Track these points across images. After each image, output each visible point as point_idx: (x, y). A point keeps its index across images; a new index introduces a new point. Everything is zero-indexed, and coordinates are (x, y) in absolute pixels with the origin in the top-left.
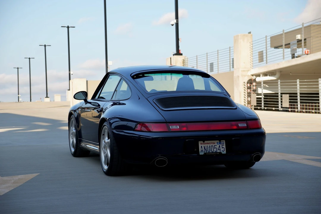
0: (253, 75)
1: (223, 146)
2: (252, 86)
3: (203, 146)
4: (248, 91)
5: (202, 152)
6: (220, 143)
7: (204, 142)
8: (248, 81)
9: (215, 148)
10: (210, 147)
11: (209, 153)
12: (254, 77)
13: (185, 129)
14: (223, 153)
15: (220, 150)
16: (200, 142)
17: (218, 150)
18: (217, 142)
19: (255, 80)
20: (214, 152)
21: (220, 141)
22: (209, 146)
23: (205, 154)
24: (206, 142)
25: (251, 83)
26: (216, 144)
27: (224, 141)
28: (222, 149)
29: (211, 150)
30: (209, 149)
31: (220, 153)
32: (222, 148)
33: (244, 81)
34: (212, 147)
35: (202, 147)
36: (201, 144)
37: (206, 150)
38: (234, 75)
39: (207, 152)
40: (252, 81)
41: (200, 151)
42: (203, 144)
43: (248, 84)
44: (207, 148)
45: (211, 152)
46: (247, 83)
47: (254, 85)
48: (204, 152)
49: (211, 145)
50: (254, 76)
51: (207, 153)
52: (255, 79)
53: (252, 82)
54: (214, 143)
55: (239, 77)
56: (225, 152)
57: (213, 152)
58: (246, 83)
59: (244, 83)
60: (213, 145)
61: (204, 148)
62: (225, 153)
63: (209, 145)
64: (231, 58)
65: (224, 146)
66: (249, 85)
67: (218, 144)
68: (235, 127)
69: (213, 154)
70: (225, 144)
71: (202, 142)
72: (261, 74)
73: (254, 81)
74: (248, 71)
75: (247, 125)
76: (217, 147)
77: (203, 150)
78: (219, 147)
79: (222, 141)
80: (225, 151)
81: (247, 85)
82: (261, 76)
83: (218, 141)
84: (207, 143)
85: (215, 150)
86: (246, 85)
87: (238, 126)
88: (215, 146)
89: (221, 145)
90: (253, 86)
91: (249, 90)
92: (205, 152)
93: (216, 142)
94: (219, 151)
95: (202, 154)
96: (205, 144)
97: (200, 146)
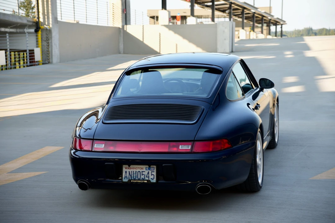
1: (153, 173)
3: (128, 170)
5: (126, 178)
6: (149, 169)
7: (129, 166)
9: (142, 175)
10: (137, 173)
11: (135, 180)
13: (112, 149)
14: (151, 182)
15: (149, 177)
16: (124, 166)
17: (147, 177)
18: (146, 168)
20: (141, 179)
21: (150, 166)
22: (135, 172)
23: (130, 180)
24: (131, 166)
26: (144, 170)
27: (155, 167)
28: (151, 177)
29: (137, 176)
30: (135, 175)
31: (148, 181)
32: (152, 175)
34: (139, 173)
35: (126, 172)
36: (126, 168)
37: (131, 176)
39: (133, 179)
41: (124, 176)
42: (128, 169)
44: (133, 173)
45: (137, 179)
48: (128, 179)
49: (138, 171)
54: (142, 169)
56: (154, 181)
57: (139, 180)
61: (129, 174)
63: (135, 170)
65: (155, 173)
67: (146, 170)
68: (175, 150)
69: (139, 181)
70: (155, 171)
71: (127, 166)
75: (191, 148)
76: (146, 173)
77: (128, 177)
78: (148, 173)
79: (152, 166)
80: (155, 179)
83: (147, 166)
84: (133, 168)
85: (143, 177)
87: (178, 148)
88: (142, 172)
89: (150, 171)
92: (130, 179)
93: (144, 167)
94: (147, 179)
95: (125, 180)
96: (131, 169)
97: (124, 170)
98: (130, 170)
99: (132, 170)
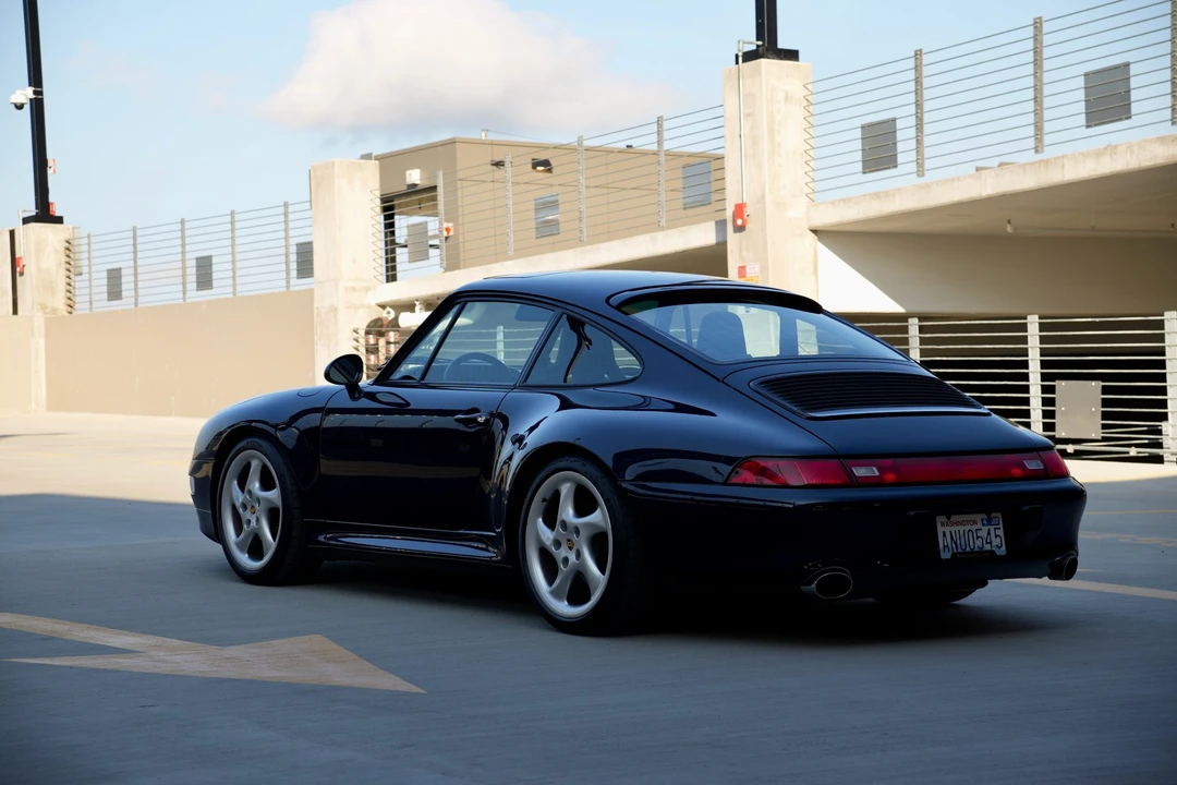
0: (383, 307)
1: (998, 532)
2: (382, 342)
3: (947, 530)
4: (368, 359)
5: (946, 550)
6: (989, 523)
7: (949, 518)
8: (369, 326)
9: (978, 537)
10: (966, 534)
11: (964, 553)
12: (389, 314)
13: (891, 477)
14: (998, 553)
15: (991, 543)
16: (940, 519)
17: (987, 543)
18: (982, 520)
19: (394, 324)
20: (977, 549)
21: (989, 515)
22: (962, 533)
23: (954, 555)
24: (955, 518)
25: (381, 334)
26: (979, 526)
27: (999, 515)
28: (996, 542)
29: (967, 543)
30: (963, 541)
31: (992, 552)
32: (996, 536)
33: (355, 326)
34: (970, 534)
35: (944, 533)
36: (943, 524)
37: (956, 544)
38: (316, 305)
39: (960, 550)
40: (382, 326)
41: (941, 546)
42: (948, 525)
43: (371, 336)
44: (958, 536)
45: (967, 549)
46: (367, 333)
47: (392, 340)
48: (951, 552)
49: (967, 528)
50: (388, 309)
51: (960, 553)
52: (396, 318)
53: (383, 329)
54: (975, 522)
55: (336, 310)
56: (1003, 550)
57: (972, 551)
58: (362, 333)
59: (356, 331)
60: (974, 528)
61: (952, 538)
62: (1004, 553)
63: (961, 528)
64: (294, 241)
65: (1001, 532)
66: (372, 340)
67: (983, 525)
68: (1017, 472)
69: (974, 555)
70: (1001, 526)
71: (943, 519)
72: (417, 303)
73: (393, 326)
74: (367, 289)
75: (1044, 464)
76: (983, 533)
77: (950, 545)
78: (989, 533)
79: (993, 515)
80: (1004, 548)
81: (367, 341)
82: (417, 308)
83: (984, 516)
84: (958, 523)
85: (978, 543)
86: (362, 341)
87: (1023, 467)
88: (976, 530)
89: (992, 528)
90: (388, 343)
91: (372, 357)
92: (955, 551)
93: (978, 517)
94: (988, 547)
95: (946, 555)
96: (953, 524)
97: (940, 530)
98: (953, 529)
99: (956, 528)
